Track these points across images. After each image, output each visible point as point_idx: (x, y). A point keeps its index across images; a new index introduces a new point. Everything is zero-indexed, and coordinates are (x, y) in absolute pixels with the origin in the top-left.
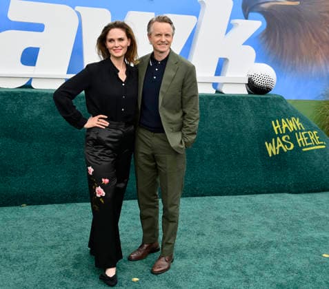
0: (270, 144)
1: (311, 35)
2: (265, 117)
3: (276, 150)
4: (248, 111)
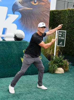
0: (22, 58)
1: (37, 20)
2: (21, 49)
4: (14, 47)
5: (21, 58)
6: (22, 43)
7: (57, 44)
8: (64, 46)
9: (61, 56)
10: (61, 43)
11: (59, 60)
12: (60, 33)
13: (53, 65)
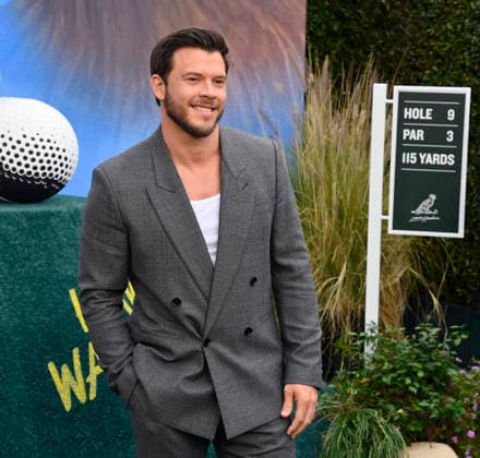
0: (65, 369)
3: (87, 386)
5: (52, 367)
6: (53, 221)
7: (390, 218)
8: (461, 234)
9: (435, 331)
10: (426, 208)
11: (412, 373)
12: (408, 113)
13: (363, 426)
